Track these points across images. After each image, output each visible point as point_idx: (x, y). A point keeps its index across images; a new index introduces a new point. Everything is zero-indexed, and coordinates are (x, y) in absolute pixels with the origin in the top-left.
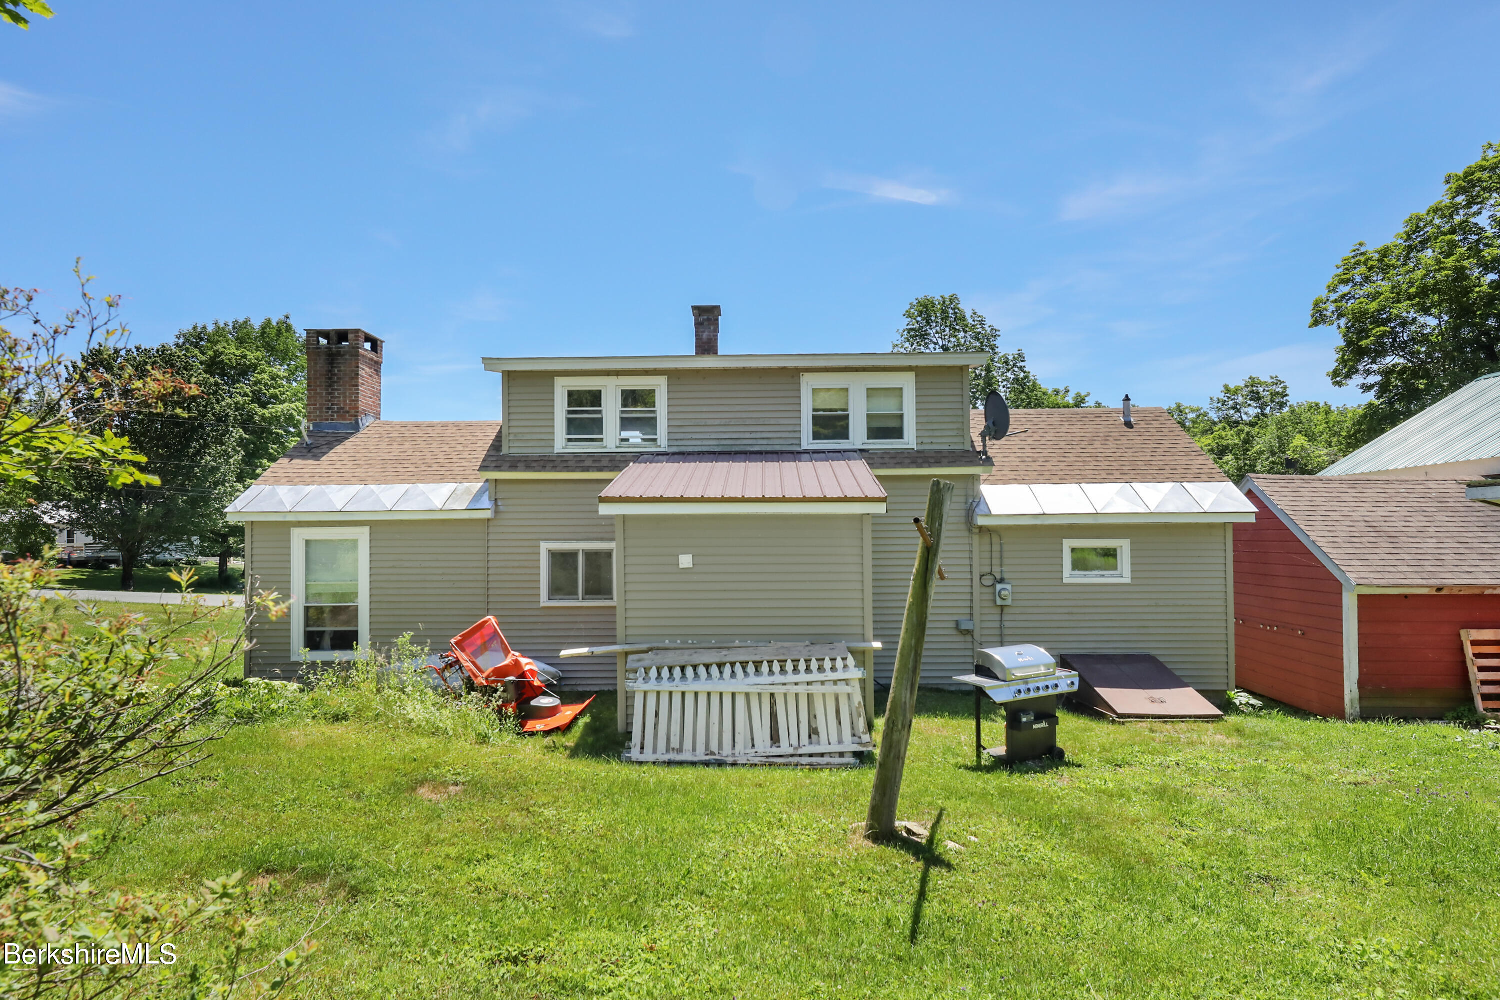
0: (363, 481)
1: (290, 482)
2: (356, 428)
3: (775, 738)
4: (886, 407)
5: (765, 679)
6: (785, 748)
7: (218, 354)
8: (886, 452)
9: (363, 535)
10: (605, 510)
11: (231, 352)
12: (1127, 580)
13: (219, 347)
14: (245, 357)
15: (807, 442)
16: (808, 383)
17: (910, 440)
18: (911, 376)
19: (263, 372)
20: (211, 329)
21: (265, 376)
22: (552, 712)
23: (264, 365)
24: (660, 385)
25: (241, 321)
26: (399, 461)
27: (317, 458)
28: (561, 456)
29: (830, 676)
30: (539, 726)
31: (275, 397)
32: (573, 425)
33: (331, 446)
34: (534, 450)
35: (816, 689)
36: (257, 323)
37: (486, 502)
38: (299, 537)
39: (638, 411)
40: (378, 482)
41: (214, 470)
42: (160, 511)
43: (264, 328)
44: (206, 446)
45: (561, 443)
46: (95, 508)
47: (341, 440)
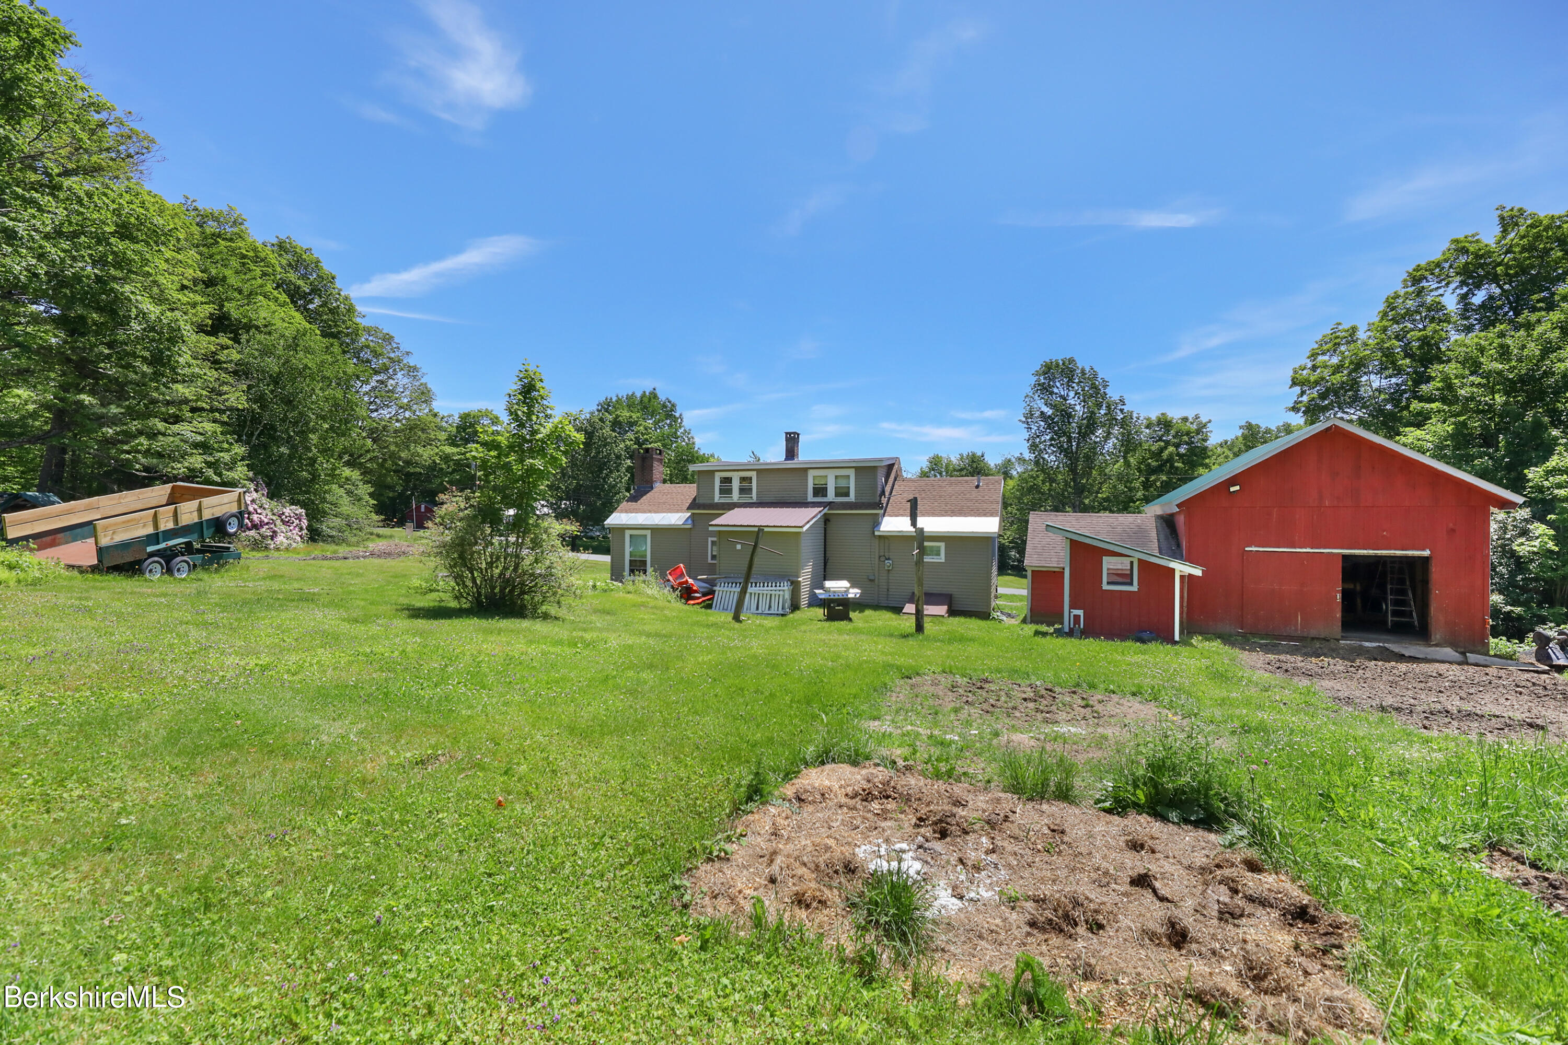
0: (650, 512)
1: (626, 512)
2: (652, 488)
3: (757, 609)
4: (842, 483)
5: (758, 588)
6: (760, 611)
7: (617, 416)
8: (842, 503)
9: (648, 533)
10: (711, 529)
11: (625, 414)
12: (943, 560)
13: (618, 413)
14: (631, 417)
15: (810, 498)
16: (811, 474)
17: (852, 497)
18: (853, 470)
19: (641, 425)
20: (614, 399)
21: (641, 428)
22: (698, 598)
23: (641, 422)
24: (754, 475)
25: (630, 394)
26: (664, 503)
27: (636, 501)
28: (717, 503)
29: (778, 588)
30: (692, 602)
31: (646, 440)
32: (722, 491)
33: (642, 496)
34: (709, 502)
35: (773, 593)
36: (638, 394)
37: (690, 522)
38: (628, 533)
39: (745, 484)
40: (655, 512)
41: (615, 485)
42: (589, 509)
43: (642, 398)
44: (611, 472)
45: (717, 498)
46: (559, 507)
47: (646, 494)
